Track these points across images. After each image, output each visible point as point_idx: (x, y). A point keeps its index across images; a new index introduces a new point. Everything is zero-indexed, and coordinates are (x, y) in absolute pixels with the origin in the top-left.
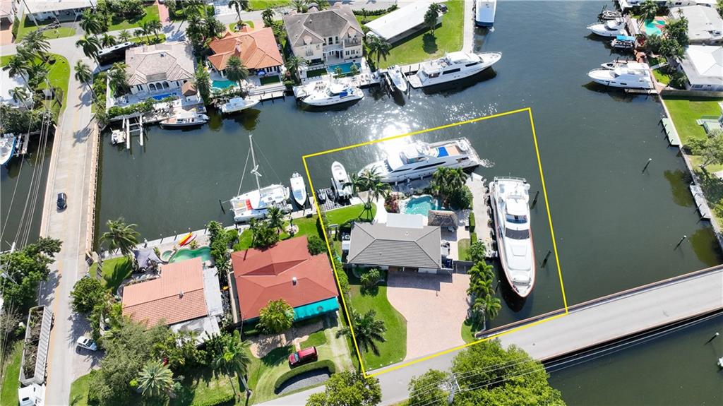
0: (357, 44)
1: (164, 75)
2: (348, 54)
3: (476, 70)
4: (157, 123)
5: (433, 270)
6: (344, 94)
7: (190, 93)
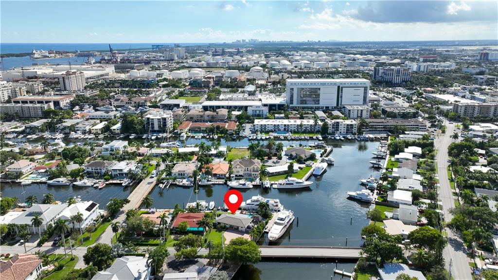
0: (258, 172)
1: (184, 171)
2: (253, 175)
3: (300, 186)
4: (176, 184)
5: (244, 229)
6: (244, 185)
7: (190, 177)
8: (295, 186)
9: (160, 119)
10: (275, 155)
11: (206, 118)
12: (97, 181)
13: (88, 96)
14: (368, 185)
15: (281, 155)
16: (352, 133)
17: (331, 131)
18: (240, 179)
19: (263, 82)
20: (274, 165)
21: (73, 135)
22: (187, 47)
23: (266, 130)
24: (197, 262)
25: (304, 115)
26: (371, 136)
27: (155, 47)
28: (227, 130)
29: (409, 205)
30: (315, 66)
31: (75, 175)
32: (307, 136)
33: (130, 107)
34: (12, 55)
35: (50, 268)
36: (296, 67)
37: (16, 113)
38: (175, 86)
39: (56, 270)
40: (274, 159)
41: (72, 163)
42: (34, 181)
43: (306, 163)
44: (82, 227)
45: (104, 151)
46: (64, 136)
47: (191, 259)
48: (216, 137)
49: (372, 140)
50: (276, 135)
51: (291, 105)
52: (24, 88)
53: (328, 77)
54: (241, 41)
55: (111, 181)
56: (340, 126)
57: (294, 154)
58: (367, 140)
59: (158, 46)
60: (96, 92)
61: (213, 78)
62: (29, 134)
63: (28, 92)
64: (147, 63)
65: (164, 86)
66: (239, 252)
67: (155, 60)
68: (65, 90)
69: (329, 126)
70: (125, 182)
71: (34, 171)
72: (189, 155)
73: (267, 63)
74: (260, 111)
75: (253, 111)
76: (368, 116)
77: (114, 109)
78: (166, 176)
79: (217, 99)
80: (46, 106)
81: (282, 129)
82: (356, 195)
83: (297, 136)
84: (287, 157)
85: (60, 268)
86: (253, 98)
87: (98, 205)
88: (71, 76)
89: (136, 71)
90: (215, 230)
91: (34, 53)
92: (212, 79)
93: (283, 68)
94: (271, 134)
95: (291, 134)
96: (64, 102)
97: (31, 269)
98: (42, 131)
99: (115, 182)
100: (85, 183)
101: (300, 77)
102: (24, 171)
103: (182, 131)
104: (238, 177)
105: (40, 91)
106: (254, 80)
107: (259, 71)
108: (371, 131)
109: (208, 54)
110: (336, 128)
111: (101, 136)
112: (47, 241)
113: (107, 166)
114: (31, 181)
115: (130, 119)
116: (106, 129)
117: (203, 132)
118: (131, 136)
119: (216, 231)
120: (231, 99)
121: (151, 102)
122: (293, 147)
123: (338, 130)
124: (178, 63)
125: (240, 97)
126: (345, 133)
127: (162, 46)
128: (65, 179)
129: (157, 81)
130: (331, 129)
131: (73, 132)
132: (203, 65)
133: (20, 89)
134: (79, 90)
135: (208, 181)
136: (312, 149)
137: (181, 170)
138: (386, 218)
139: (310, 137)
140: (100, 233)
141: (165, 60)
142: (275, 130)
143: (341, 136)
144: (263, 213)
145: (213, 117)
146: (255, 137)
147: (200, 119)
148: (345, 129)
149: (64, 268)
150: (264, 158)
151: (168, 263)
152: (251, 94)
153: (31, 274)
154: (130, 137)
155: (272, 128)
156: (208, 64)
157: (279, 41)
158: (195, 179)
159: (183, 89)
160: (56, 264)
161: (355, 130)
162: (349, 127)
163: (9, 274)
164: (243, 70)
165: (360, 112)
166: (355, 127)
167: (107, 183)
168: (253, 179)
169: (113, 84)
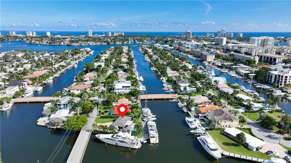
80: (252, 58)
96: (280, 60)
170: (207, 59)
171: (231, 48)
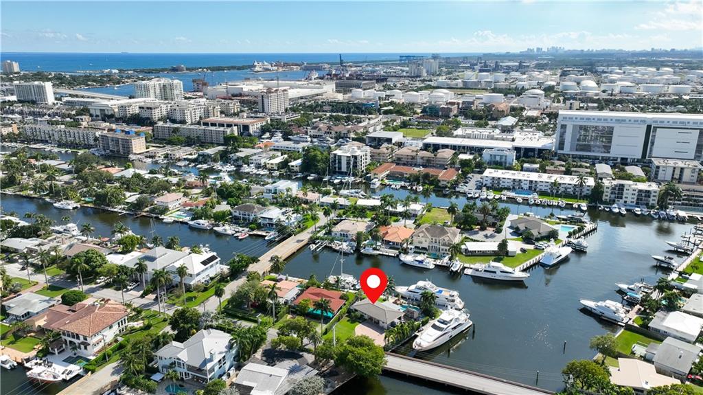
0: (448, 245)
1: (349, 231)
2: (443, 250)
3: (507, 277)
4: (331, 247)
5: (385, 326)
6: (421, 262)
7: (352, 240)
8: (499, 276)
9: (350, 157)
10: (493, 225)
11: (419, 161)
12: (241, 229)
13: (286, 121)
14: (627, 295)
15: (501, 226)
16: (647, 205)
17: (608, 198)
18: (420, 253)
19: (534, 113)
20: (485, 239)
21: (245, 169)
22: (447, 58)
23: (500, 186)
24: (302, 356)
25: (572, 169)
26: (682, 213)
27: (404, 58)
28: (439, 181)
29: (689, 342)
30: (642, 91)
31: (220, 218)
32: (562, 202)
33: (328, 138)
34: (233, 68)
35: (138, 324)
36: (604, 91)
37: (198, 137)
38: (399, 113)
39: (141, 329)
40: (490, 231)
41: (225, 203)
42: (176, 219)
43: (536, 244)
44: (192, 283)
45: (267, 192)
46: (235, 169)
47: (296, 352)
48: (420, 188)
49: (682, 221)
50: (512, 194)
51: (559, 152)
52: (219, 107)
53: (656, 110)
54: (535, 50)
55: (255, 232)
56: (625, 191)
57: (522, 227)
58: (671, 219)
59: (408, 57)
60: (297, 116)
61: (458, 104)
62: (200, 163)
63: (222, 112)
64: (381, 80)
65: (386, 112)
66: (350, 357)
67: (396, 76)
68: (263, 112)
69: (605, 190)
70: (271, 235)
71: (182, 207)
72: (368, 209)
73: (558, 84)
74: (501, 157)
75: (491, 155)
76: (695, 179)
77: (309, 139)
78: (325, 234)
79: (449, 135)
80: (228, 131)
81: (526, 187)
82: (595, 308)
83: (545, 200)
84: (512, 231)
85: (147, 327)
86: (504, 137)
87: (219, 259)
88: (272, 94)
89: (360, 90)
90: (348, 319)
91: (256, 66)
92: (456, 106)
93: (581, 93)
94: (504, 192)
95: (537, 196)
96: (254, 128)
97: (111, 321)
98: (215, 160)
99: (259, 233)
100: (225, 230)
101: (601, 108)
102: (171, 206)
103: (376, 176)
104: (419, 250)
105: (236, 111)
106: (522, 109)
107: (535, 97)
108: (686, 205)
109: (474, 69)
110: (619, 193)
111: (276, 173)
112: (151, 292)
113: (255, 212)
114: (174, 219)
115: (313, 154)
116: (284, 165)
117: (406, 180)
118: (310, 176)
119: (348, 321)
120: (468, 137)
121: (357, 134)
122: (528, 216)
123: (621, 198)
124: (424, 81)
125: (484, 133)
126: (634, 204)
127: (414, 57)
128: (206, 221)
129: (380, 105)
130: (609, 194)
131: (246, 165)
132: (457, 85)
133: (214, 108)
134: (278, 113)
135: (375, 249)
136: (558, 224)
137: (345, 229)
138: (632, 355)
139: (567, 204)
140: (209, 295)
141: (408, 77)
142: (514, 187)
143: (623, 209)
144: (427, 308)
145: (429, 160)
146: (477, 195)
147: (411, 162)
148: (635, 197)
149: (152, 328)
150: (474, 227)
151: (266, 350)
152: (507, 130)
153: (111, 327)
154: (308, 178)
155: (508, 184)
156: (465, 83)
157: (599, 49)
158: (359, 244)
159: (408, 118)
160: (146, 322)
161: (654, 200)
162: (643, 194)
163: (87, 322)
164: (514, 94)
165: (677, 172)
166: (655, 196)
167: (251, 233)
168: (438, 256)
169: (321, 106)
170: (134, 149)
171: (116, 110)
